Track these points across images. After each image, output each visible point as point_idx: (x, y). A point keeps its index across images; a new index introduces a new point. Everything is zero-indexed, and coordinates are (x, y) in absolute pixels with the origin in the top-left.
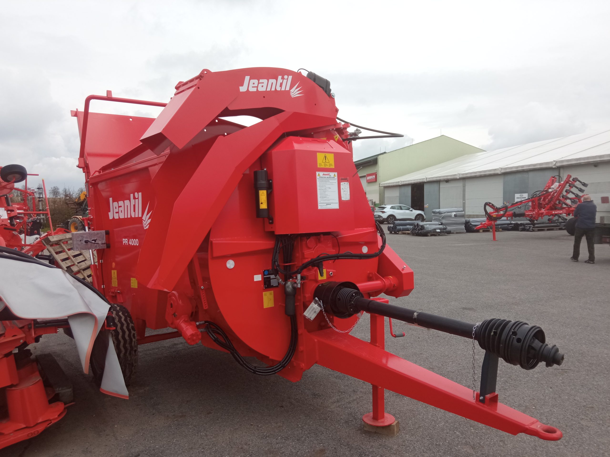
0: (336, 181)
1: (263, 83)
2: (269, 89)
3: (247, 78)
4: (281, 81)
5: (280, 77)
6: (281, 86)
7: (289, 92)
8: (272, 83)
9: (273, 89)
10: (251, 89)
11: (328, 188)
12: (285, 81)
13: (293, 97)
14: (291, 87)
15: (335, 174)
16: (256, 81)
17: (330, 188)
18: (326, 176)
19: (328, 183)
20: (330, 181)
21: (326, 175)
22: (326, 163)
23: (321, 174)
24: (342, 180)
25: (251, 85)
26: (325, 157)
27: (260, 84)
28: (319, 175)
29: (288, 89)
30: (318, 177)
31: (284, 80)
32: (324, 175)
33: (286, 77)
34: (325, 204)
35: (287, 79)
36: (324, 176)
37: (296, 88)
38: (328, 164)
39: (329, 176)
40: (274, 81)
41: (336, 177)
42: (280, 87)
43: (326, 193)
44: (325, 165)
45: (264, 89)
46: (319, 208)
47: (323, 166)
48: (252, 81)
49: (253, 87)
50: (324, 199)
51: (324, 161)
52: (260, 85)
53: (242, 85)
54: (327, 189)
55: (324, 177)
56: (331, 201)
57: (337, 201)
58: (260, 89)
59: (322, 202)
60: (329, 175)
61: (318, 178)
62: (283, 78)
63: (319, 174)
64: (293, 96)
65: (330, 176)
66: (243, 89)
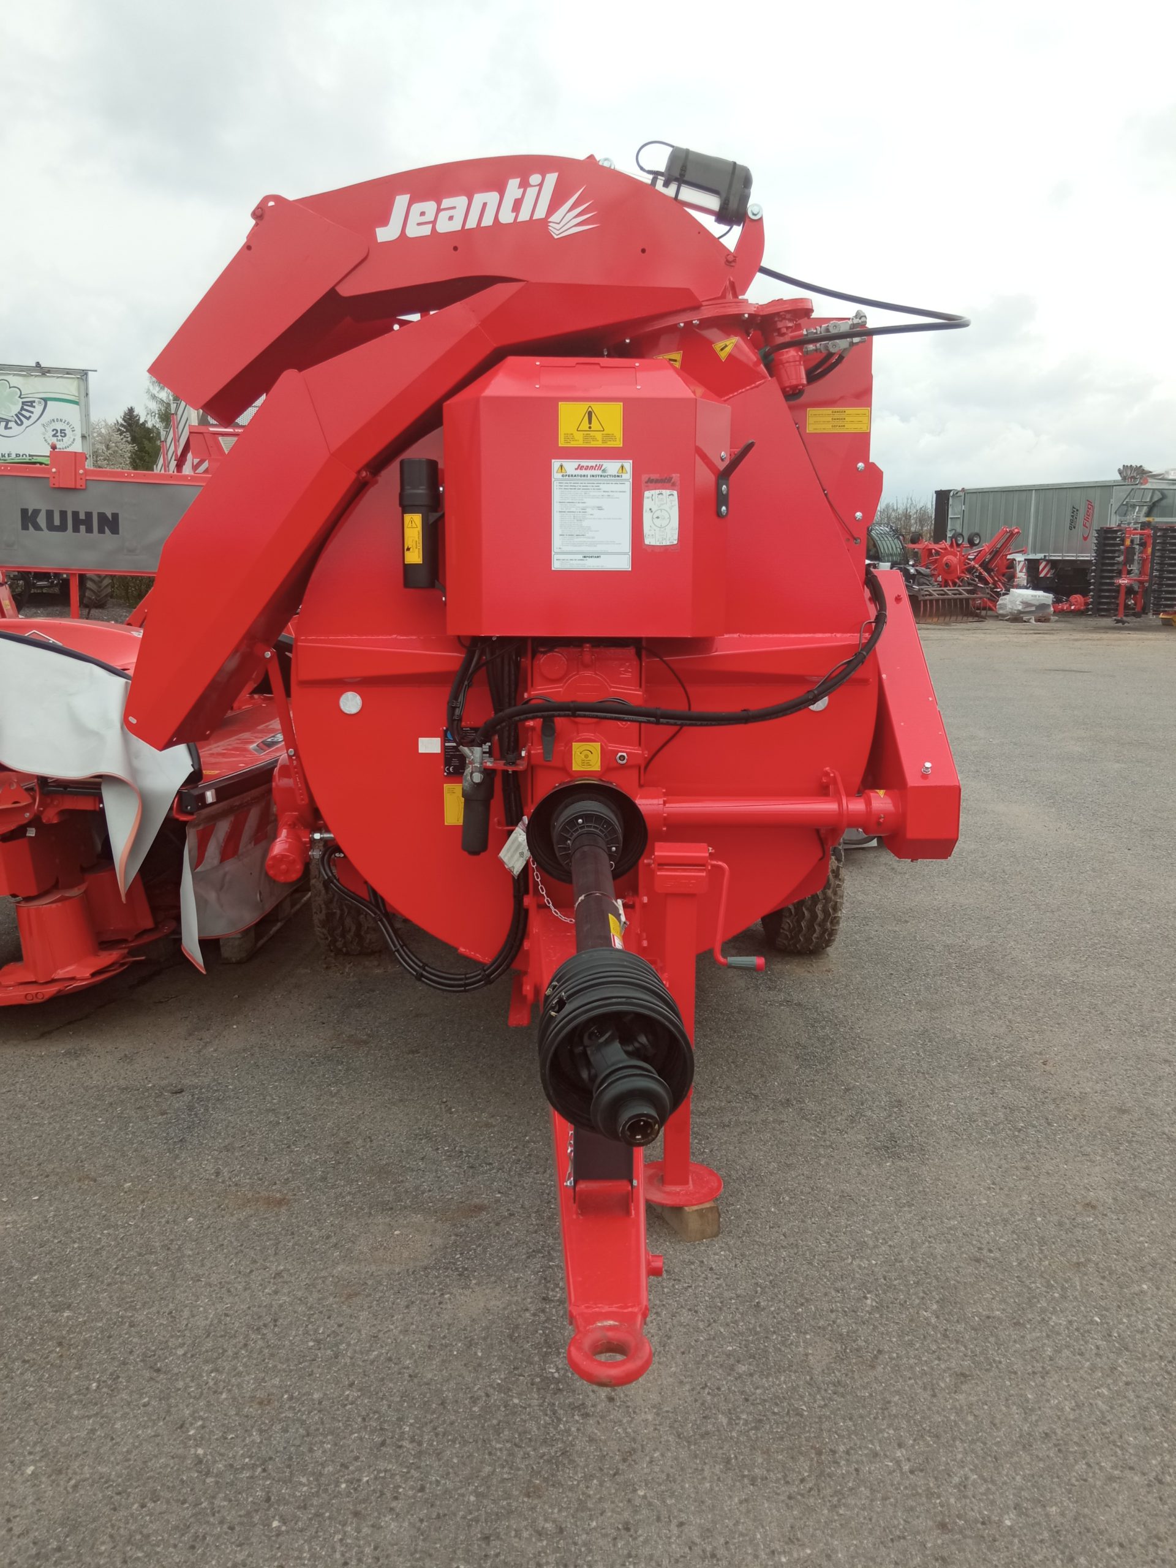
0: (627, 487)
1: (454, 208)
2: (471, 224)
3: (401, 201)
4: (518, 193)
5: (513, 185)
6: (517, 205)
7: (544, 222)
8: (485, 205)
9: (488, 221)
10: (413, 232)
11: (593, 508)
12: (531, 193)
13: (556, 237)
14: (553, 208)
15: (622, 467)
16: (430, 207)
17: (600, 508)
18: (589, 472)
19: (592, 494)
20: (604, 487)
21: (587, 468)
22: (592, 434)
23: (570, 465)
24: (649, 484)
25: (414, 217)
26: (590, 414)
27: (442, 214)
28: (562, 470)
29: (540, 213)
30: (556, 475)
31: (529, 190)
32: (580, 467)
33: (535, 179)
34: (581, 557)
35: (541, 185)
36: (579, 472)
37: (571, 209)
38: (599, 436)
39: (599, 472)
40: (492, 197)
41: (628, 476)
42: (513, 211)
43: (585, 523)
44: (586, 438)
45: (456, 226)
46: (557, 565)
47: (579, 442)
48: (417, 208)
49: (419, 224)
50: (576, 540)
51: (585, 425)
52: (444, 215)
53: (384, 221)
54: (589, 511)
55: (581, 476)
56: (599, 548)
57: (626, 545)
58: (443, 226)
59: (565, 549)
60: (600, 467)
61: (557, 479)
62: (525, 185)
63: (561, 466)
64: (557, 232)
65: (604, 471)
66: (385, 234)
